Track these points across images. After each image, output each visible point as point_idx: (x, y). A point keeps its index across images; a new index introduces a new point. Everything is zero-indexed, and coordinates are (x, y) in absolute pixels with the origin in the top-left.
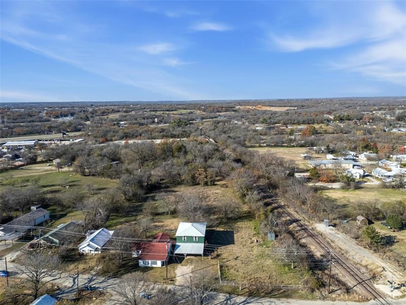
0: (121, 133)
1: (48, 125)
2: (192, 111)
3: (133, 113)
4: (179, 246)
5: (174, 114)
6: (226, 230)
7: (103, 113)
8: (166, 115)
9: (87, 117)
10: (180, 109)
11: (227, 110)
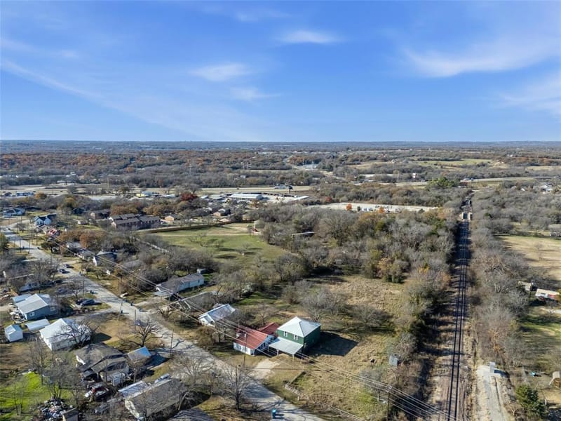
0: (351, 193)
1: (281, 176)
2: (485, 161)
3: (392, 162)
4: (279, 340)
5: (452, 166)
6: (352, 339)
7: (354, 160)
8: (439, 167)
9: (331, 167)
10: (468, 157)
11: (551, 162)
